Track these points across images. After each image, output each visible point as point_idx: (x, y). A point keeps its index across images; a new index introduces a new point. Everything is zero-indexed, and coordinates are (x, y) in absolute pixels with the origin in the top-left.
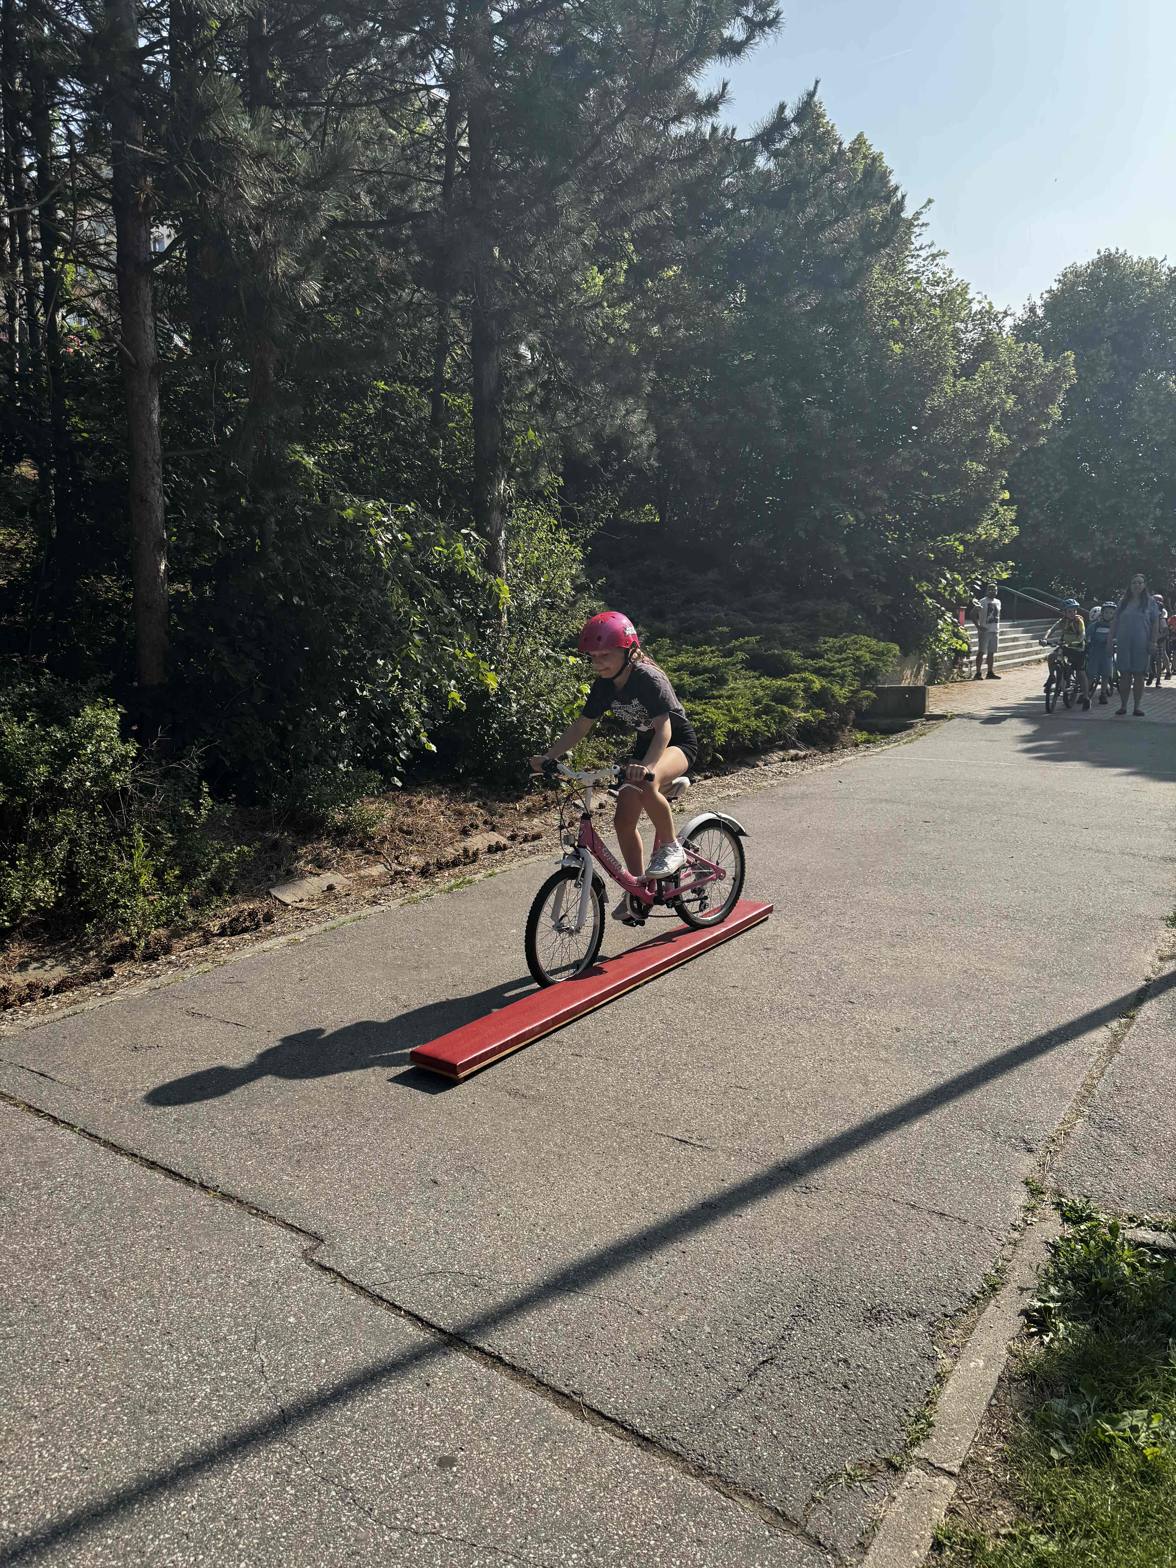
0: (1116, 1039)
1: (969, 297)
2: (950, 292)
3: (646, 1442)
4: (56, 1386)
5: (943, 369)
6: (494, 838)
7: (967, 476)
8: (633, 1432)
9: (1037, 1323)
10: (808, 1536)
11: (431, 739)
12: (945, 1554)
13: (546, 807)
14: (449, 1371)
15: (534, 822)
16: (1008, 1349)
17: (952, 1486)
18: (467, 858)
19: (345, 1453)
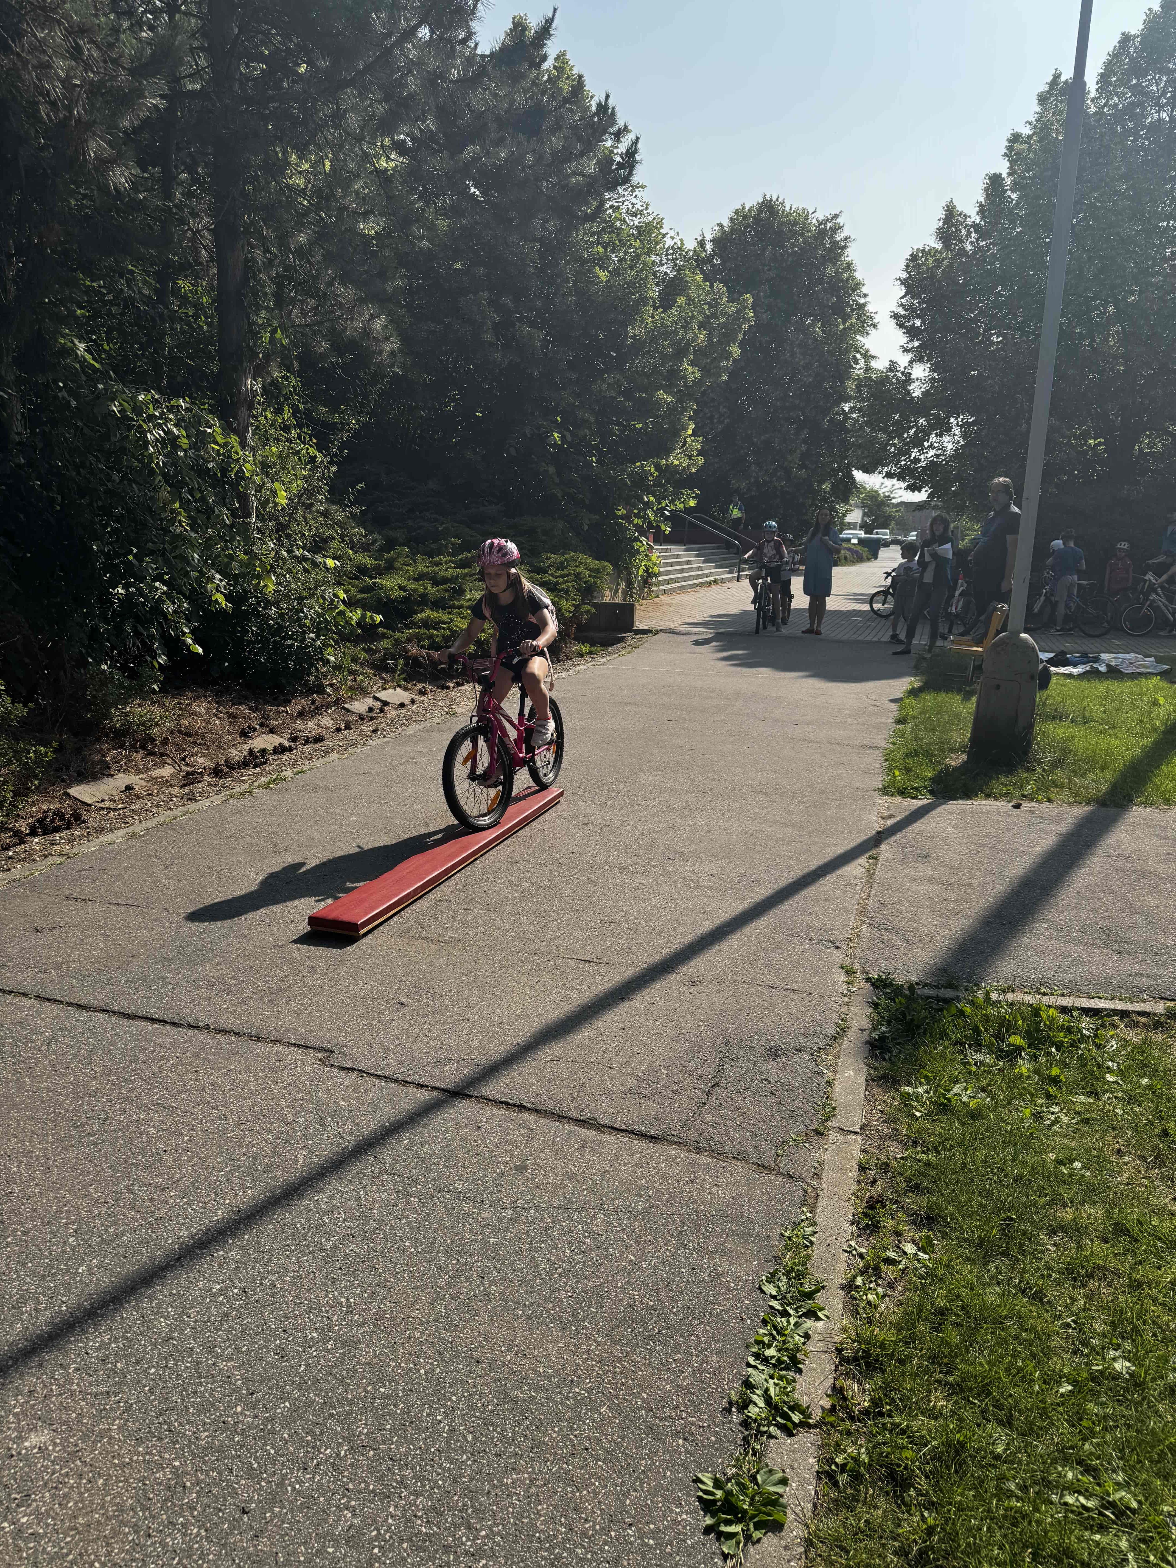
0: (870, 874)
1: (663, 231)
2: (647, 225)
3: (654, 1139)
4: (169, 1168)
5: (644, 300)
6: (276, 740)
7: (658, 404)
8: (642, 1135)
9: (881, 1048)
10: (783, 1174)
11: (196, 641)
12: (868, 1172)
13: (317, 710)
14: (490, 1118)
15: (310, 724)
16: (866, 1064)
17: (859, 1139)
18: (256, 759)
19: (441, 1174)
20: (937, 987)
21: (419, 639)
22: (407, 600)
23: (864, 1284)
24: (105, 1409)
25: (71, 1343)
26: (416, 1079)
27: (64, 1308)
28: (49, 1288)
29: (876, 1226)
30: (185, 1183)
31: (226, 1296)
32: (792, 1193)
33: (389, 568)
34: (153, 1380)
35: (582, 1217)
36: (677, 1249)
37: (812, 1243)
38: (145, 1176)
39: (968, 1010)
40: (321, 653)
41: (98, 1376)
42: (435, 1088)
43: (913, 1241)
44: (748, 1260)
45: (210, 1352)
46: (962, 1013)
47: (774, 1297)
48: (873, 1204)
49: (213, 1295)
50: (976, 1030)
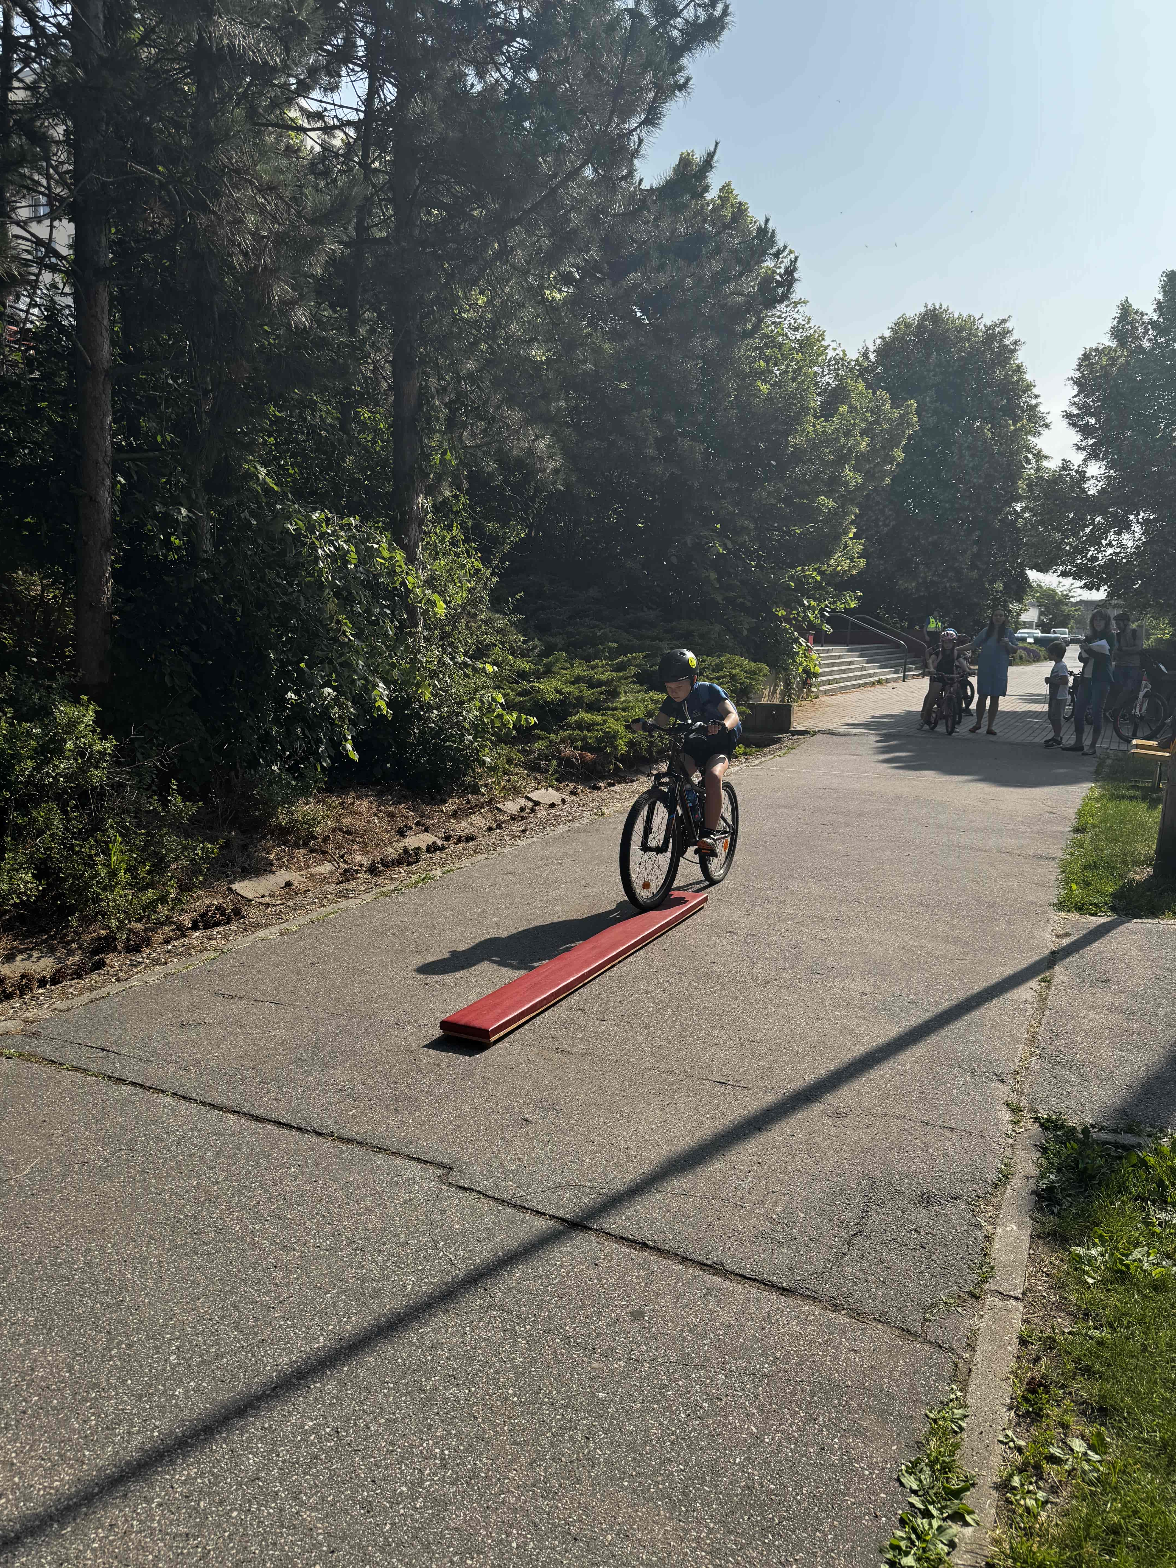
0: (1042, 999)
1: (825, 343)
2: (809, 338)
3: (786, 1291)
4: (277, 1286)
5: (805, 410)
6: (430, 839)
7: (819, 509)
8: (773, 1286)
9: (1049, 1199)
10: (931, 1343)
12: (1030, 1347)
13: (471, 810)
14: (609, 1255)
15: (463, 824)
16: (1031, 1217)
17: (1021, 1306)
18: (410, 857)
19: (553, 1314)
20: (1115, 1131)
21: (572, 740)
22: (562, 703)
23: (1022, 1485)
24: (182, 1553)
25: (157, 1473)
26: (534, 1205)
27: (156, 1434)
28: (144, 1408)
29: (1038, 1415)
30: (291, 1304)
31: (318, 1436)
32: (940, 1365)
33: (548, 672)
34: (234, 1525)
35: (700, 1377)
36: (804, 1425)
37: (961, 1429)
38: (253, 1292)
39: (1151, 1160)
40: (477, 754)
41: (180, 1514)
42: (553, 1217)
43: (1083, 1437)
44: (885, 1444)
45: (295, 1499)
46: (1144, 1163)
47: (915, 1492)
48: (1035, 1387)
49: (306, 1433)
50: (1161, 1183)
